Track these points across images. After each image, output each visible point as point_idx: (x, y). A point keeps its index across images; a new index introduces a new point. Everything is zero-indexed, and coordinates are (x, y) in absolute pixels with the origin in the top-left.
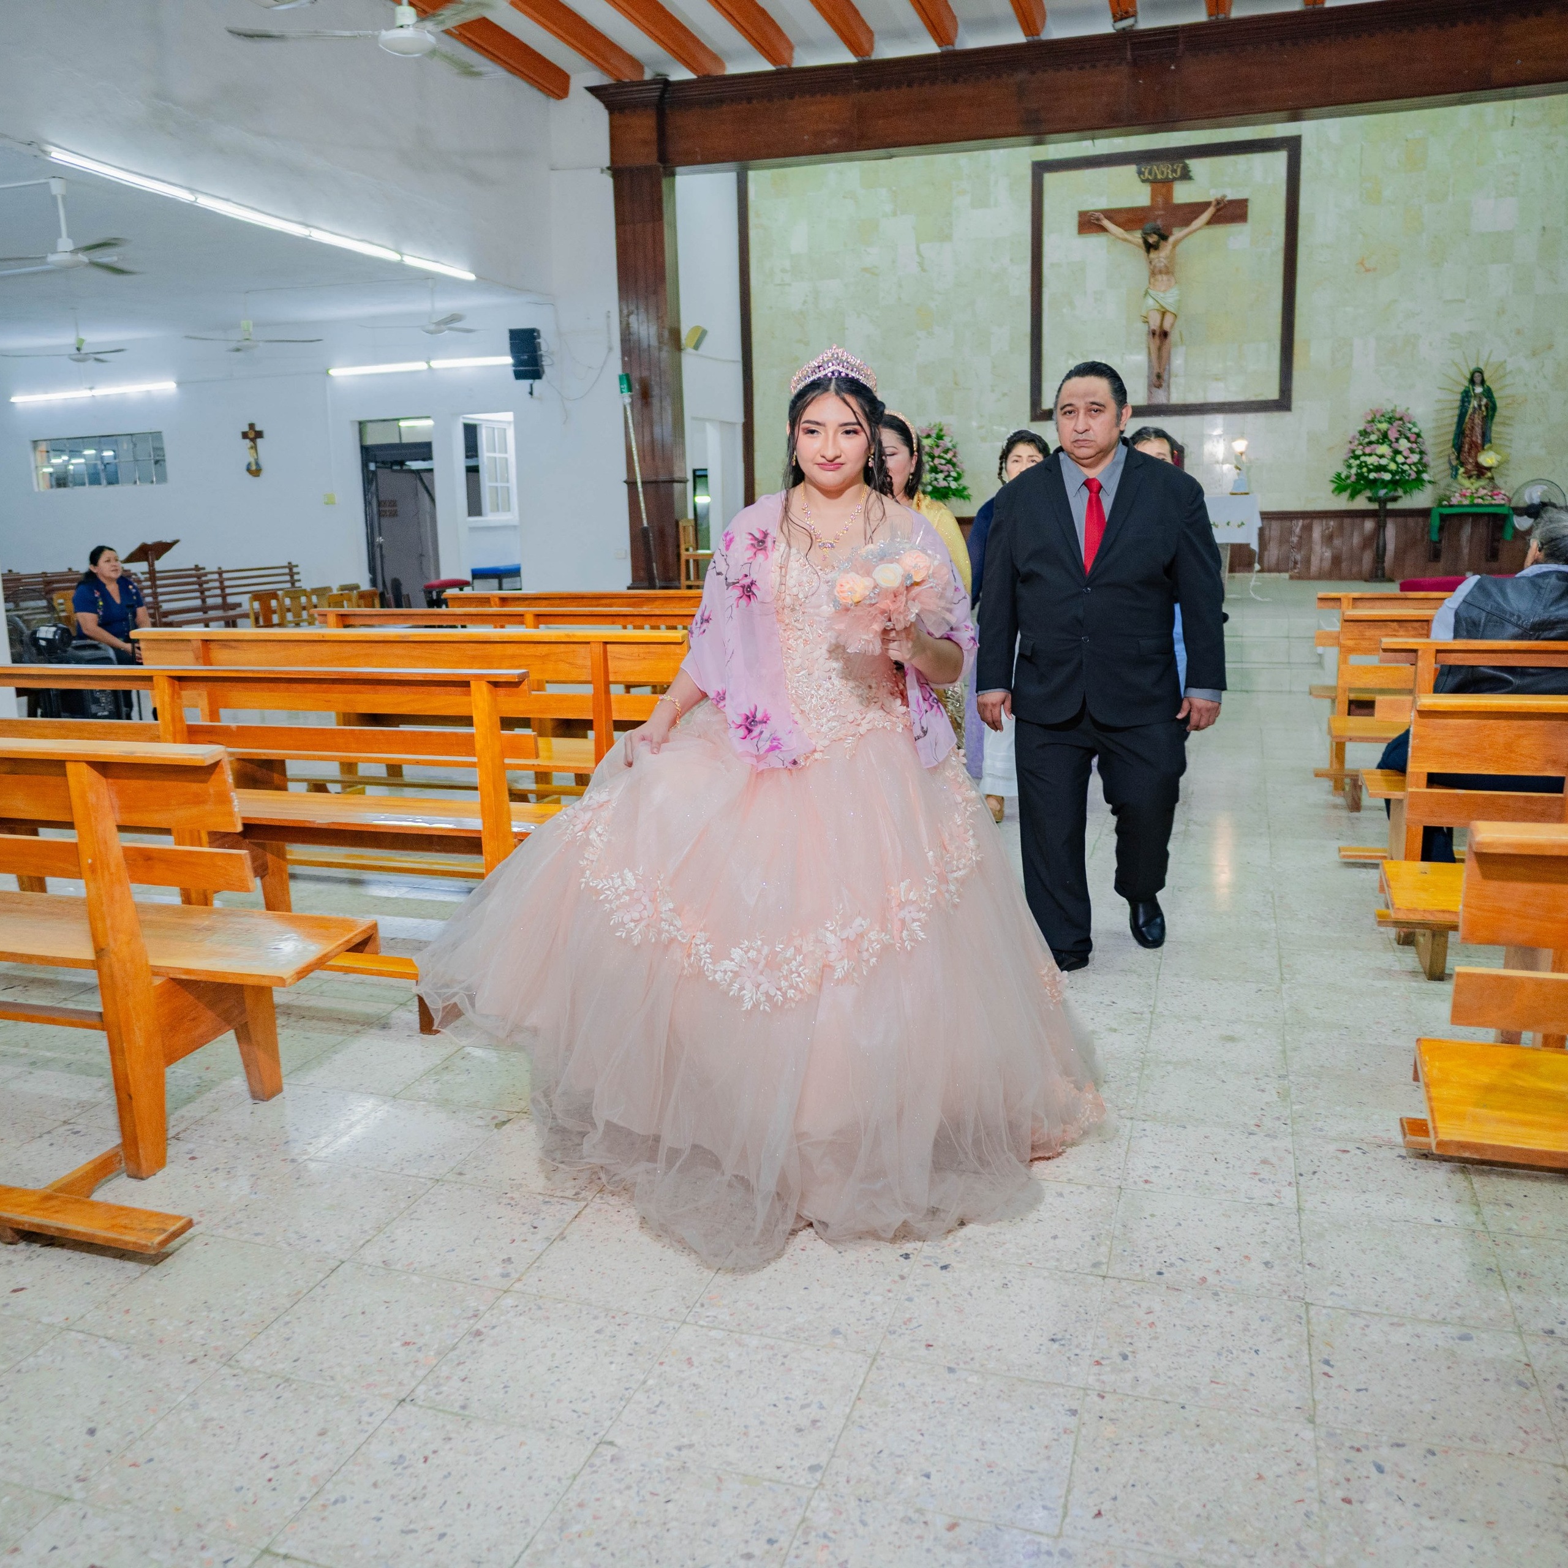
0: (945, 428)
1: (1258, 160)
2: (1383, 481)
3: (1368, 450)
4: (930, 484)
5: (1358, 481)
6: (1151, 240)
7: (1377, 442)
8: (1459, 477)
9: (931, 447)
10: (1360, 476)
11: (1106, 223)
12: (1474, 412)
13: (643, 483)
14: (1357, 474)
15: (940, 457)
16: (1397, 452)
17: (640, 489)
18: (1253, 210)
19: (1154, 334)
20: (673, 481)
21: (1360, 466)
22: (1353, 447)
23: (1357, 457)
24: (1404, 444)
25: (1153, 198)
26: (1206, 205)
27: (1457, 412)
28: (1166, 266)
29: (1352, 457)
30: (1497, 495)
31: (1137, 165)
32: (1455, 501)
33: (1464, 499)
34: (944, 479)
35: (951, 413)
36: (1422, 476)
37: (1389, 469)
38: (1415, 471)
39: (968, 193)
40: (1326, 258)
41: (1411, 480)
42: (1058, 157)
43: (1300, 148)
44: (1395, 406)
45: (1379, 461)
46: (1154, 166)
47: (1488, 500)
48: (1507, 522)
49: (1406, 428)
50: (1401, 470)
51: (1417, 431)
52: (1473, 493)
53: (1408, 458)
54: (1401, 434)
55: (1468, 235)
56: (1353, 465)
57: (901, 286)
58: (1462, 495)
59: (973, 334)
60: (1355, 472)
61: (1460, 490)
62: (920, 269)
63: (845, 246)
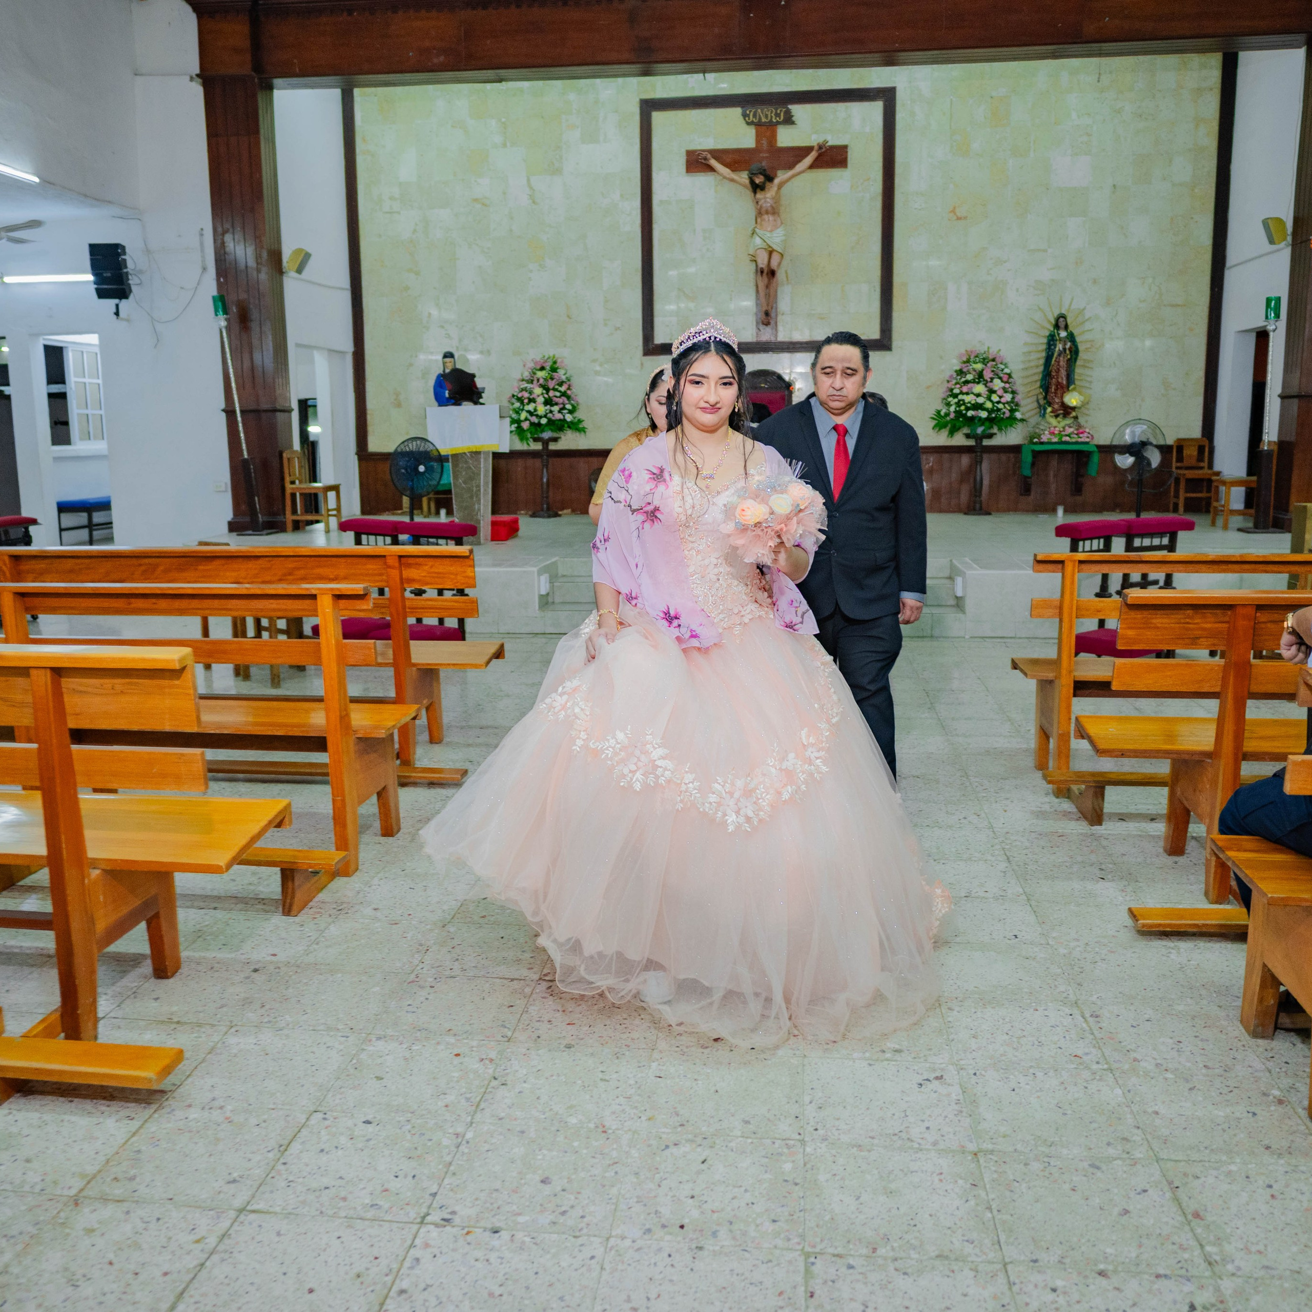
0: (559, 361)
1: (856, 109)
2: (980, 419)
3: (965, 389)
4: (545, 416)
5: (957, 418)
6: (757, 181)
7: (973, 381)
8: (1047, 416)
9: (545, 380)
10: (958, 413)
11: (713, 162)
12: (1059, 355)
13: (242, 412)
14: (956, 412)
15: (554, 389)
16: (992, 391)
17: (239, 419)
18: (852, 156)
19: (762, 272)
20: (275, 411)
21: (958, 404)
22: (950, 385)
23: (955, 396)
24: (997, 384)
25: (758, 141)
26: (808, 150)
27: (1044, 354)
28: (772, 206)
29: (951, 396)
30: (1082, 433)
31: (742, 107)
32: (1045, 438)
33: (1052, 437)
34: (559, 412)
35: (565, 346)
36: (1015, 414)
37: (986, 408)
38: (1008, 410)
39: (578, 128)
40: (921, 205)
41: (1004, 418)
42: (665, 96)
43: (895, 99)
44: (989, 347)
45: (976, 400)
46: (759, 110)
47: (1075, 438)
48: (1090, 459)
49: (999, 369)
50: (996, 408)
51: (1009, 372)
52: (1060, 431)
53: (1002, 397)
54: (995, 374)
55: (1048, 189)
56: (952, 403)
57: (512, 218)
58: (1050, 433)
59: (585, 268)
60: (954, 410)
61: (1049, 428)
62: (531, 201)
63: (455, 176)
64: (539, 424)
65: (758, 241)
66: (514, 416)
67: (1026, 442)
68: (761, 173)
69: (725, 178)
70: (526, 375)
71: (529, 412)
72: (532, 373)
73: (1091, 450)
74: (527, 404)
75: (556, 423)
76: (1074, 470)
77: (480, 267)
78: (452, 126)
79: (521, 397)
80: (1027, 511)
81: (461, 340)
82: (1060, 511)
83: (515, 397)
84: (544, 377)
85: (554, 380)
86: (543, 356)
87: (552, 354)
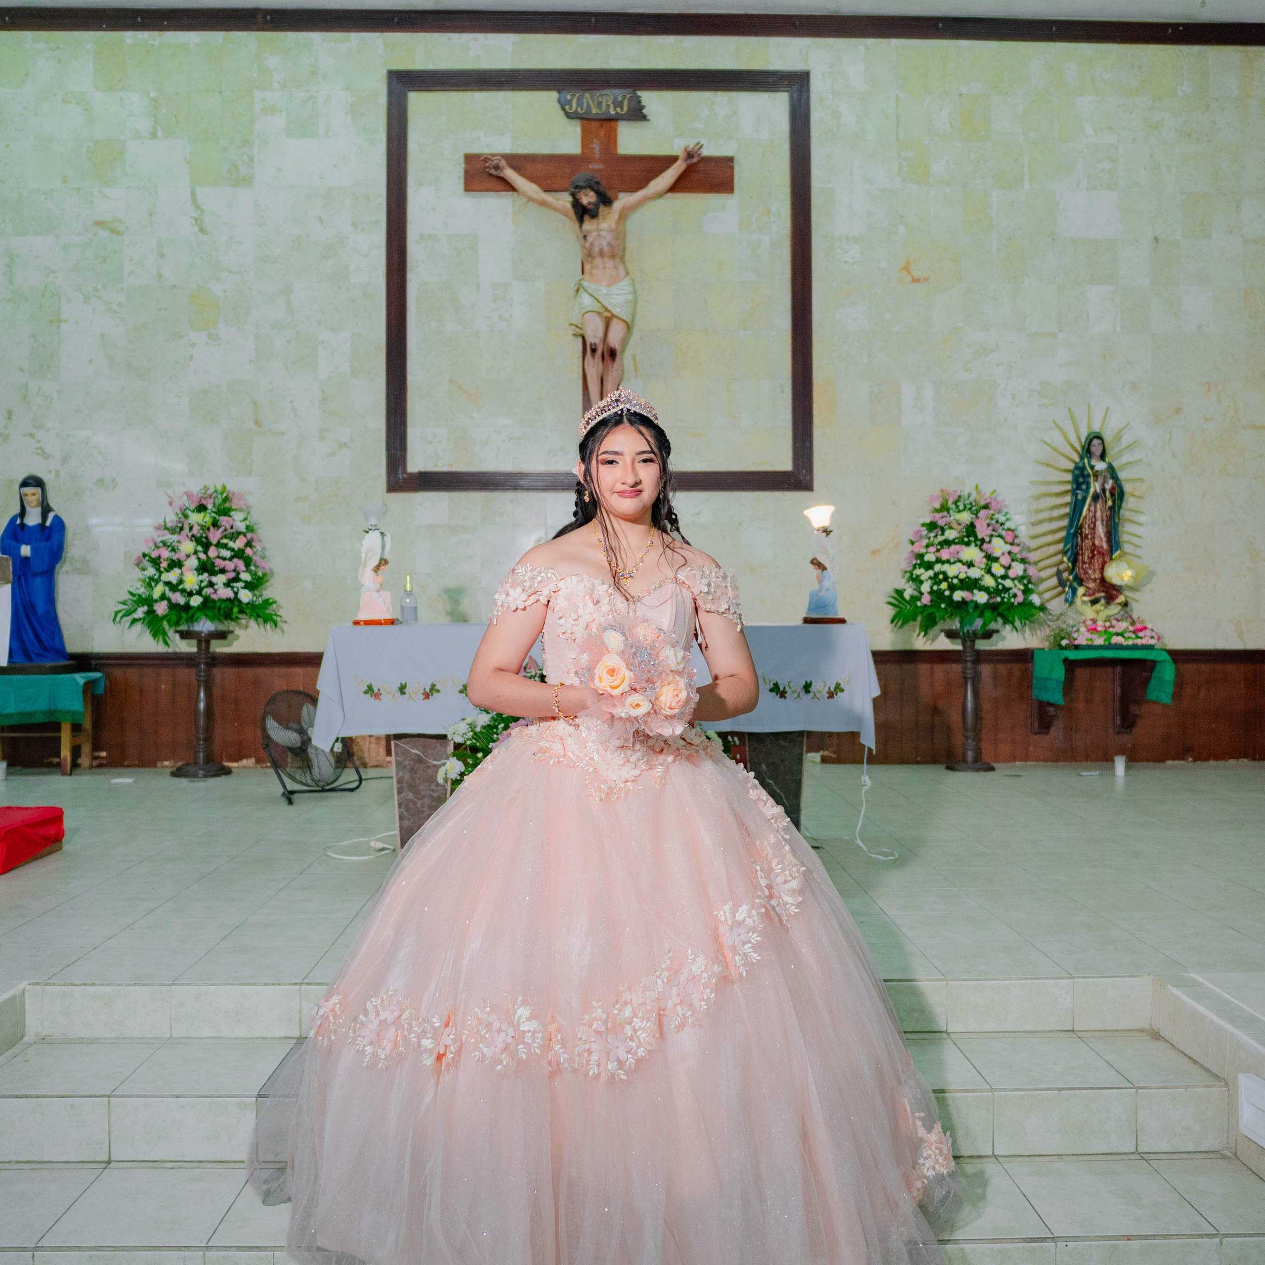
0: (234, 496)
1: (747, 102)
2: (976, 605)
4: (199, 592)
5: (935, 603)
7: (959, 542)
8: (1078, 601)
9: (203, 527)
10: (937, 595)
12: (1096, 498)
14: (932, 592)
15: (218, 545)
16: (991, 558)
18: (741, 175)
19: (594, 351)
21: (935, 579)
22: (919, 548)
23: (929, 566)
24: (998, 547)
25: (585, 144)
26: (672, 160)
28: (609, 244)
29: (920, 566)
30: (1141, 630)
31: (559, 92)
32: (1082, 638)
33: (1095, 636)
34: (228, 585)
36: (1030, 598)
37: (984, 586)
38: (1020, 590)
39: (281, 111)
40: (854, 258)
41: (1016, 603)
42: (431, 67)
43: (808, 91)
44: (977, 486)
45: (966, 573)
46: (587, 95)
47: (1130, 638)
48: (1155, 674)
49: (997, 522)
50: (1000, 587)
51: (1012, 527)
52: (1104, 626)
53: (1008, 568)
54: (993, 530)
55: (1054, 240)
56: (923, 578)
57: (162, 255)
58: (1088, 630)
59: (289, 341)
60: (929, 590)
61: (1084, 622)
62: (197, 228)
63: (64, 182)
64: (187, 607)
65: (586, 300)
66: (142, 591)
67: (1046, 645)
68: (592, 188)
69: (530, 199)
70: (171, 518)
71: (168, 583)
72: (180, 516)
73: (1159, 659)
74: (167, 571)
75: (223, 606)
76: (1119, 691)
77: (103, 336)
78: (64, 101)
79: (159, 557)
80: (1045, 760)
81: (64, 460)
82: (1120, 764)
83: (147, 558)
84: (203, 524)
85: (222, 529)
86: (205, 487)
87: (224, 487)
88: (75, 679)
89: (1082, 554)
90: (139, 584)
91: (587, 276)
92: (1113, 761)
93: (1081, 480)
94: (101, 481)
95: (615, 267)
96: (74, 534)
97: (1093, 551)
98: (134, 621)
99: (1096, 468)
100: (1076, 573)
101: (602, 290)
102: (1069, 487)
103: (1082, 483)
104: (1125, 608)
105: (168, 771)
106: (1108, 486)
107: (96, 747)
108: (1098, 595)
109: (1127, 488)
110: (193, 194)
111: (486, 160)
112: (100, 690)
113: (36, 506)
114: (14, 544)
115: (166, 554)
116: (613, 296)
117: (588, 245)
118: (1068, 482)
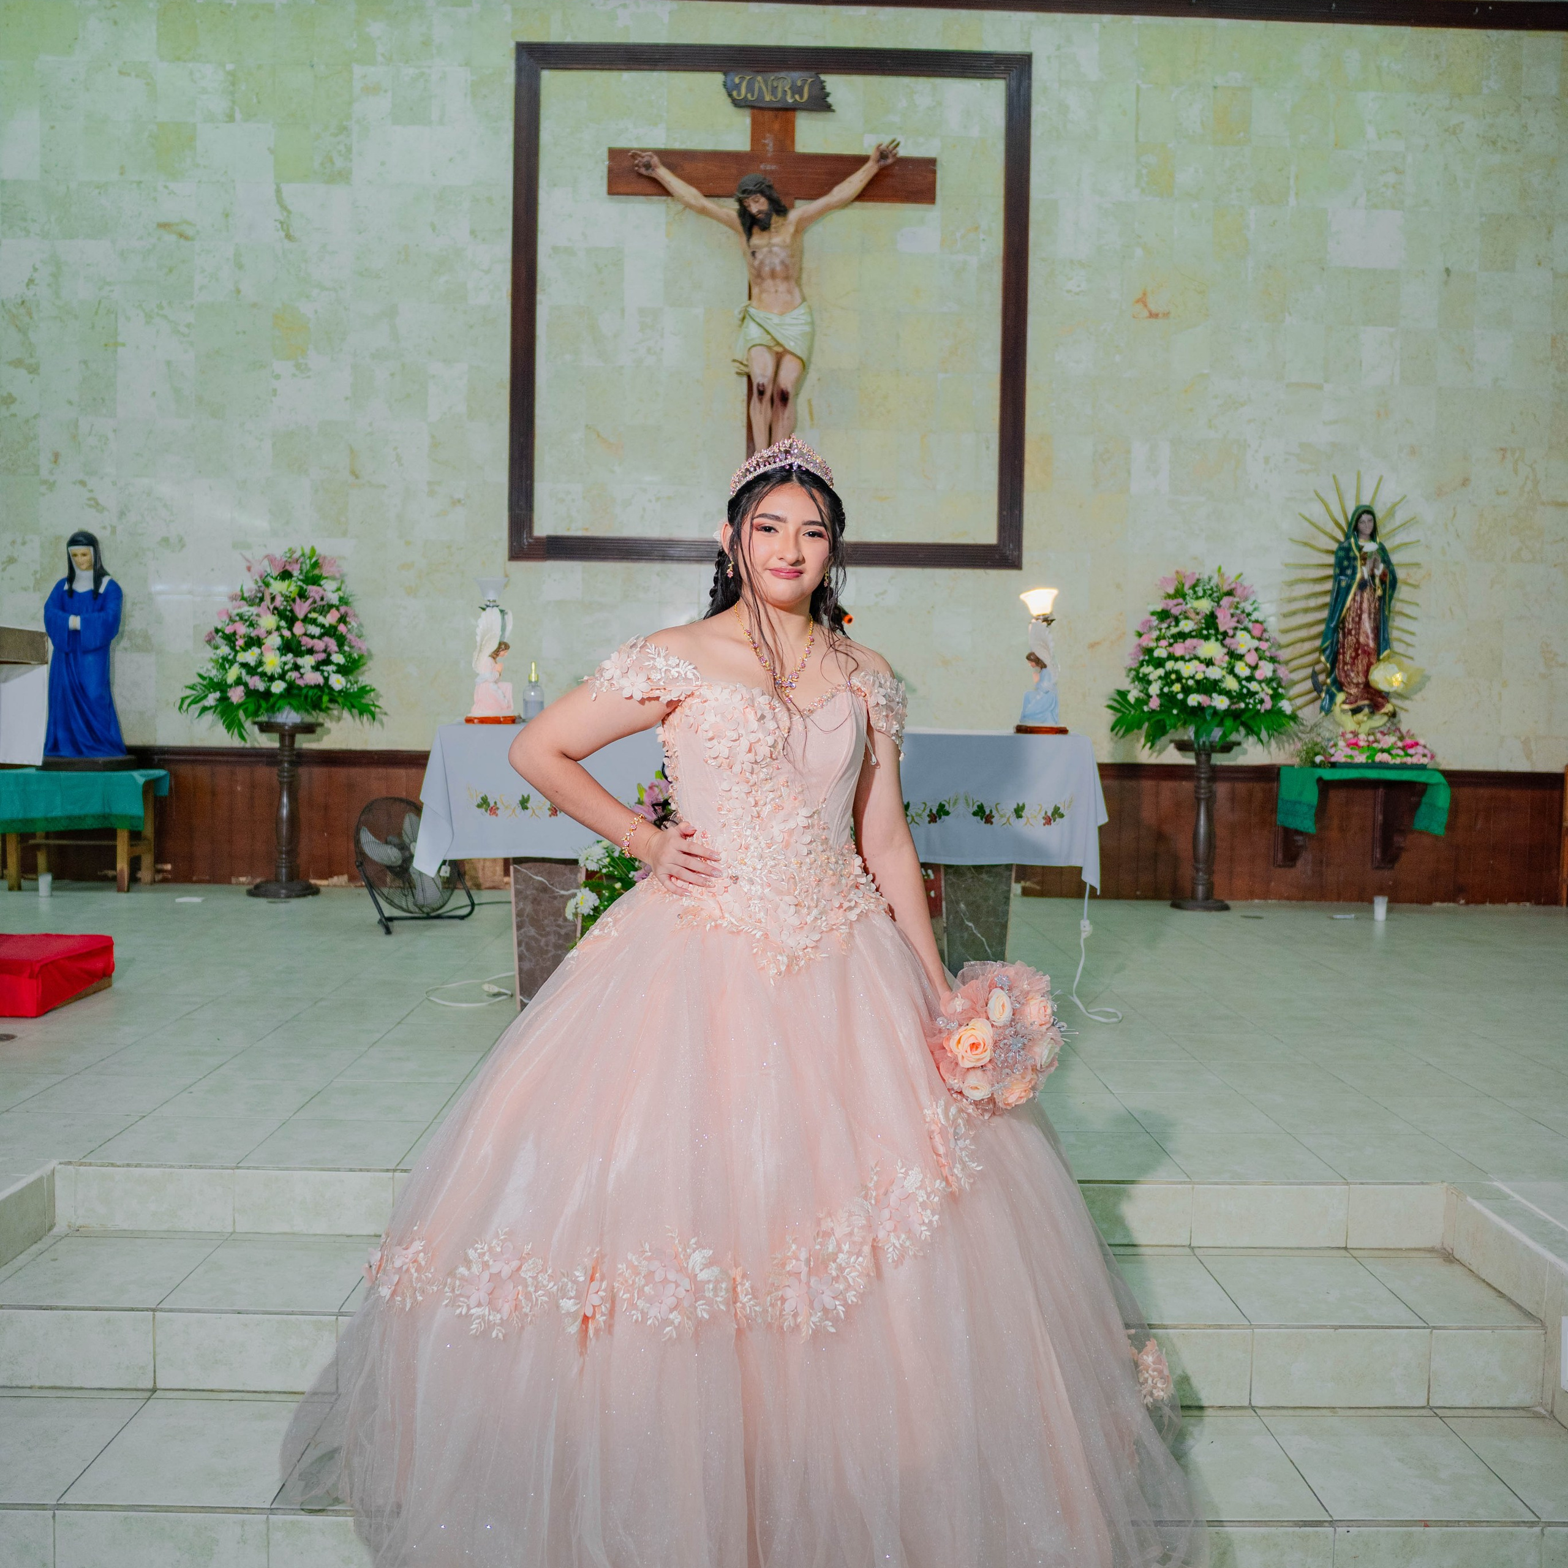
0: (327, 563)
1: (954, 90)
2: (1215, 712)
4: (282, 677)
5: (1165, 709)
7: (1196, 635)
8: (1337, 709)
9: (287, 598)
10: (1168, 699)
12: (1363, 585)
14: (1162, 695)
15: (306, 620)
16: (1234, 656)
19: (761, 393)
21: (1166, 679)
22: (1148, 642)
23: (1159, 663)
24: (1244, 642)
25: (755, 139)
28: (783, 263)
29: (1149, 662)
30: (1412, 746)
31: (725, 74)
32: (1341, 754)
33: (1355, 753)
34: (316, 668)
35: (344, 534)
36: (1280, 705)
37: (1225, 688)
38: (1268, 694)
39: (386, 91)
40: (1079, 286)
41: (1262, 711)
42: (568, 39)
43: (1030, 78)
44: (1220, 568)
45: (1204, 672)
46: (759, 78)
47: (1398, 756)
48: (1424, 800)
49: (1243, 612)
50: (1245, 691)
51: (1261, 619)
52: (1368, 741)
53: (1255, 668)
54: (1238, 622)
55: (1323, 269)
56: (1151, 677)
57: (240, 266)
58: (1349, 745)
59: (392, 375)
60: (1158, 692)
61: (1343, 735)
62: (282, 234)
63: (122, 174)
64: (267, 694)
65: (753, 331)
66: (214, 673)
67: (1296, 761)
68: (762, 193)
69: (688, 206)
70: (250, 587)
71: (244, 665)
72: (260, 584)
73: (1432, 781)
74: (244, 650)
75: (310, 693)
76: (1380, 817)
77: (169, 363)
78: (121, 73)
79: (235, 633)
80: (1288, 898)
81: (122, 514)
82: (1380, 907)
83: (220, 634)
84: (287, 593)
85: (310, 601)
86: (290, 550)
87: (313, 550)
88: (132, 776)
89: (1344, 653)
90: (210, 665)
91: (754, 302)
92: (1372, 902)
93: (1346, 563)
94: (165, 540)
95: (789, 292)
96: (134, 604)
97: (1356, 650)
98: (205, 709)
99: (1365, 550)
100: (1336, 676)
101: (773, 320)
102: (1330, 572)
103: (1348, 568)
104: (1392, 719)
105: (245, 888)
106: (1378, 572)
107: (159, 858)
108: (1361, 703)
109: (1401, 574)
110: (278, 191)
111: (634, 156)
112: (164, 791)
113: (87, 569)
114: (60, 613)
115: (242, 629)
116: (785, 327)
117: (756, 263)
118: (1330, 565)
